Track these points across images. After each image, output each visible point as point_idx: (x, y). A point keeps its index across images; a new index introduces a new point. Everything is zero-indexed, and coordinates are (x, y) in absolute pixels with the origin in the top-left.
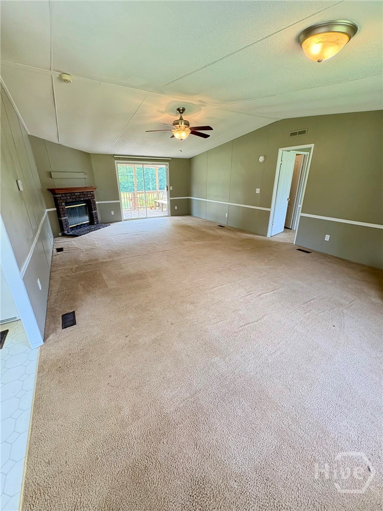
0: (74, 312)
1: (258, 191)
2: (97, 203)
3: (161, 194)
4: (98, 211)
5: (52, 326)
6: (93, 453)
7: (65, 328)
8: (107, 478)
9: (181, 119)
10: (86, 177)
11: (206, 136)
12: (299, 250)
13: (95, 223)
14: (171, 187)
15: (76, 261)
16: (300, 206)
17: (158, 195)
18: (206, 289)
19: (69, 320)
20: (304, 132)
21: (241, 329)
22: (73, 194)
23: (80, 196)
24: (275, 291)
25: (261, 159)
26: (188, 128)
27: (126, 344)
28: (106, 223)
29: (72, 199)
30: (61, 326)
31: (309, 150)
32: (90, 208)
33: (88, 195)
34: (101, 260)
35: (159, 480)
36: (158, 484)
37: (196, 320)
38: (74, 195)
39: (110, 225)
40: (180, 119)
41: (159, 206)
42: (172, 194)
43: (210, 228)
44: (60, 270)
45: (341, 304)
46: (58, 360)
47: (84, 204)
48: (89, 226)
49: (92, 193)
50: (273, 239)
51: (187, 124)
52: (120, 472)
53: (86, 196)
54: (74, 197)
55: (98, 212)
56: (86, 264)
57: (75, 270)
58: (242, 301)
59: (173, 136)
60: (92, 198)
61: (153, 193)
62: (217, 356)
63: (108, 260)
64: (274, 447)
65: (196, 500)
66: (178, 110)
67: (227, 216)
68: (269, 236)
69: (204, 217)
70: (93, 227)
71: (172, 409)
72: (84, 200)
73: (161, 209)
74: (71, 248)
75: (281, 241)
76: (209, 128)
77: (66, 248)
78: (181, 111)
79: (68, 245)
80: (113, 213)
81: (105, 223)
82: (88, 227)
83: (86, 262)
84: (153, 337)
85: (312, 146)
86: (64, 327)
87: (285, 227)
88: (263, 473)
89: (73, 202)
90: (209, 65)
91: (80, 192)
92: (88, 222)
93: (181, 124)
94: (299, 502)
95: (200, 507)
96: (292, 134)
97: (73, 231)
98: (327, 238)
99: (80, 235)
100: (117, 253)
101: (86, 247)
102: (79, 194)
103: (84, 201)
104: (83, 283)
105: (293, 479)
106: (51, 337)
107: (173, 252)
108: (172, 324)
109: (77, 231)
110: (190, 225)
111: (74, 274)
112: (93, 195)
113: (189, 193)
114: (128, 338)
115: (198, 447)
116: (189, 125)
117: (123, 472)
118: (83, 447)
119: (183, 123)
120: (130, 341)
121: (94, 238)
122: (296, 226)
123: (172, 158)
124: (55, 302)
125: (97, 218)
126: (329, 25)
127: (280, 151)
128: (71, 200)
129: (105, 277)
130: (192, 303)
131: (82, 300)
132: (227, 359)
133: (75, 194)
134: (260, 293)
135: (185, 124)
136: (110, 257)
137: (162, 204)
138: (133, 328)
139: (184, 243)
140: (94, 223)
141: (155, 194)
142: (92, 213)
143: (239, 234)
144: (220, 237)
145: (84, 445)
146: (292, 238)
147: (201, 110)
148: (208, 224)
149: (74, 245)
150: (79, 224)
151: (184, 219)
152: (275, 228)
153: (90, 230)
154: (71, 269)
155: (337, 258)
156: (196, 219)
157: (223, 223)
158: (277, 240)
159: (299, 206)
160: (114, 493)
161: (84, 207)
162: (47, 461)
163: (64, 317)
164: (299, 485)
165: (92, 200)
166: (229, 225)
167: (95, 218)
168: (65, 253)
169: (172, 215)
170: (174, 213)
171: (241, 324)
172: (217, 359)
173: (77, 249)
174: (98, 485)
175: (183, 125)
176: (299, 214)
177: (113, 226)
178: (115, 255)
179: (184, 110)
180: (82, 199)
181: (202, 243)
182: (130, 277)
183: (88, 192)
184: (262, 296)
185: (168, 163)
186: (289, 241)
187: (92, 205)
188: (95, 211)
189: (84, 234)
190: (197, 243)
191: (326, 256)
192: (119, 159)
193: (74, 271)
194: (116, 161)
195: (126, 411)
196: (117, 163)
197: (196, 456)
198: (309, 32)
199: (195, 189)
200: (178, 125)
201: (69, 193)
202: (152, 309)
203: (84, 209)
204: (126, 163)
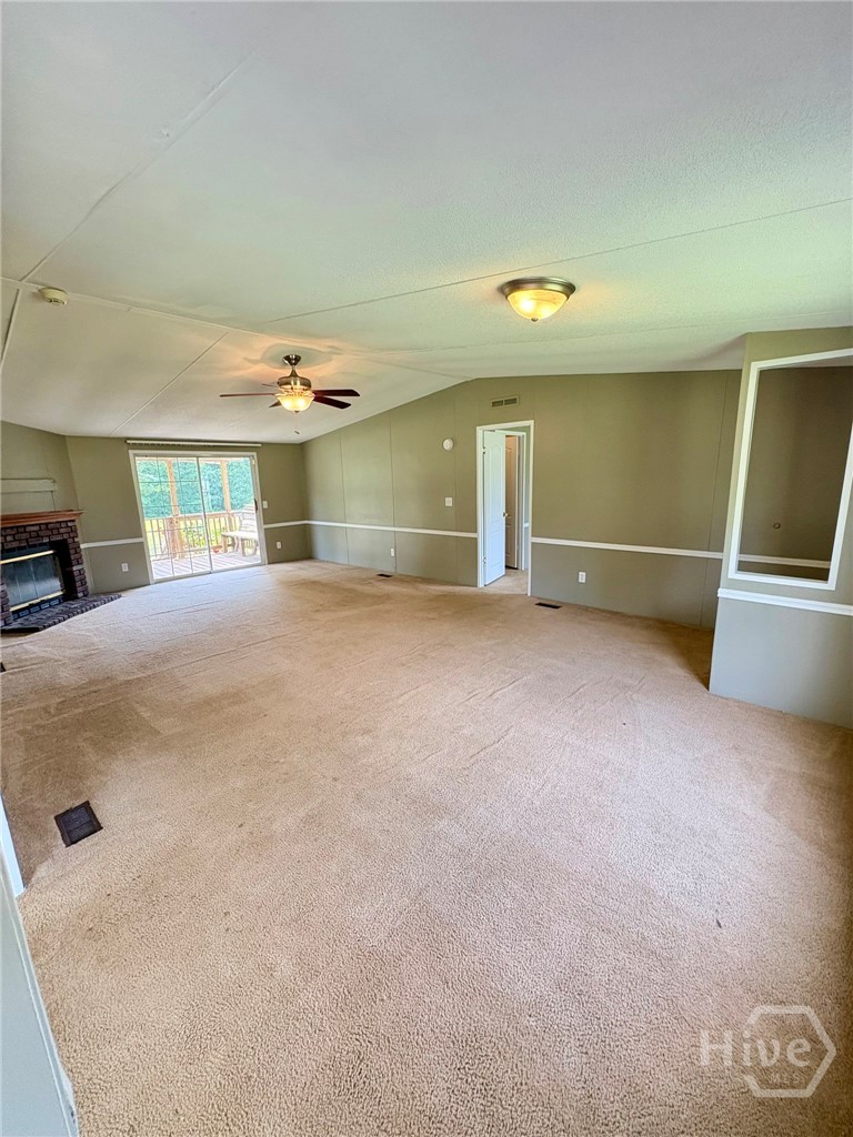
0: (88, 803)
1: (449, 502)
2: (82, 546)
3: (237, 519)
4: (85, 566)
5: (37, 846)
6: (234, 1072)
7: (75, 843)
8: (284, 1105)
9: (294, 375)
10: (55, 488)
11: (343, 405)
12: (540, 604)
13: (80, 595)
14: (265, 503)
15: (53, 689)
16: (527, 525)
17: (230, 521)
18: (387, 701)
19: (79, 824)
20: (514, 401)
21: (472, 761)
22: (22, 530)
23: (41, 533)
24: (517, 683)
25: (448, 444)
26: (309, 392)
27: (243, 842)
28: (110, 593)
29: (20, 540)
30: (61, 841)
31: (526, 429)
32: (64, 559)
33: (62, 531)
34: (123, 678)
35: (393, 1066)
36: (393, 1074)
37: (383, 763)
38: (25, 532)
39: (120, 597)
40: (291, 376)
41: (233, 545)
42: (267, 516)
43: (363, 581)
44: (12, 715)
45: (626, 687)
46: (81, 916)
47: (51, 552)
48: (65, 604)
49: (69, 524)
50: (491, 590)
51: (307, 384)
52: (308, 1083)
53: (55, 532)
54: (24, 536)
55: (87, 570)
56: (85, 691)
57: (57, 709)
58: (461, 710)
59: (278, 404)
60: (72, 535)
61: (219, 516)
62: (442, 818)
63: (141, 675)
64: (578, 941)
65: (471, 1072)
66: (287, 358)
67: (393, 554)
68: (481, 584)
69: (342, 560)
70: (75, 604)
71: (382, 936)
72: (50, 542)
73: (240, 550)
74: (26, 660)
75: (505, 592)
76: (352, 393)
77: (11, 663)
78: (293, 360)
79: (14, 654)
80: (125, 567)
81: (105, 593)
82: (60, 607)
83: (81, 688)
84: (302, 814)
85: (531, 423)
86: (71, 839)
87: (507, 567)
88: (571, 987)
89: (20, 548)
90: (362, 303)
91: (39, 525)
92: (61, 593)
93: (295, 384)
94: (636, 1008)
95: (482, 1080)
96: (494, 404)
97: (19, 621)
98: (582, 577)
99: (45, 628)
100: (161, 657)
101: (68, 653)
102: (36, 528)
103: (51, 545)
104: (88, 734)
105: (619, 977)
106: (42, 871)
107: (296, 638)
108: (335, 779)
109: (33, 619)
110: (316, 579)
111: (56, 719)
112: (73, 530)
113: (304, 511)
114: (246, 828)
115: (450, 985)
116: (310, 386)
117: (315, 1081)
118: (208, 1070)
119: (298, 383)
120: (252, 833)
121: (88, 630)
122: (526, 560)
123: (265, 444)
124: (25, 790)
125: (83, 582)
126: (540, 282)
127: (479, 430)
128: (15, 545)
129: (145, 713)
130: (367, 732)
131: (100, 772)
132: (462, 818)
133: (28, 529)
134: (490, 691)
135: (302, 384)
136: (144, 667)
137: (242, 540)
138: (251, 806)
139: (317, 616)
140: (75, 595)
141: (223, 519)
142: (72, 571)
143: (422, 586)
144: (388, 597)
145: (209, 1064)
146: (523, 585)
147: (331, 360)
148: (355, 574)
149: (34, 653)
150: (34, 602)
151: (300, 569)
152: (490, 571)
153: (70, 614)
154: (46, 709)
155: (603, 611)
156: (325, 566)
157: (388, 569)
158: (499, 592)
159: (525, 525)
160: (308, 1125)
161: (48, 559)
162: (127, 1127)
163: (63, 820)
164: (629, 984)
165: (70, 541)
166: (400, 571)
167: (78, 584)
168: (12, 674)
169: (269, 563)
170: (274, 558)
171: (471, 752)
172: (445, 822)
173: (45, 661)
174: (266, 1124)
175: (299, 386)
176: (527, 540)
177: (128, 598)
178: (157, 664)
179: (298, 359)
180: (46, 540)
181: (355, 612)
182: (208, 704)
183: (60, 522)
184: (495, 696)
185: (255, 454)
186: (518, 591)
187: (72, 551)
188: (79, 567)
189: (55, 624)
190: (344, 614)
191: (586, 609)
192: (141, 447)
193: (52, 711)
194: (131, 452)
195: (285, 967)
196: (136, 455)
197: (451, 1001)
198: (516, 285)
199: (318, 504)
200: (289, 387)
201: (12, 528)
202: (282, 760)
203: (50, 565)
204: (157, 456)
